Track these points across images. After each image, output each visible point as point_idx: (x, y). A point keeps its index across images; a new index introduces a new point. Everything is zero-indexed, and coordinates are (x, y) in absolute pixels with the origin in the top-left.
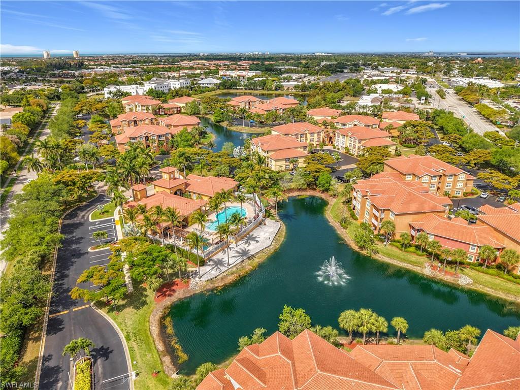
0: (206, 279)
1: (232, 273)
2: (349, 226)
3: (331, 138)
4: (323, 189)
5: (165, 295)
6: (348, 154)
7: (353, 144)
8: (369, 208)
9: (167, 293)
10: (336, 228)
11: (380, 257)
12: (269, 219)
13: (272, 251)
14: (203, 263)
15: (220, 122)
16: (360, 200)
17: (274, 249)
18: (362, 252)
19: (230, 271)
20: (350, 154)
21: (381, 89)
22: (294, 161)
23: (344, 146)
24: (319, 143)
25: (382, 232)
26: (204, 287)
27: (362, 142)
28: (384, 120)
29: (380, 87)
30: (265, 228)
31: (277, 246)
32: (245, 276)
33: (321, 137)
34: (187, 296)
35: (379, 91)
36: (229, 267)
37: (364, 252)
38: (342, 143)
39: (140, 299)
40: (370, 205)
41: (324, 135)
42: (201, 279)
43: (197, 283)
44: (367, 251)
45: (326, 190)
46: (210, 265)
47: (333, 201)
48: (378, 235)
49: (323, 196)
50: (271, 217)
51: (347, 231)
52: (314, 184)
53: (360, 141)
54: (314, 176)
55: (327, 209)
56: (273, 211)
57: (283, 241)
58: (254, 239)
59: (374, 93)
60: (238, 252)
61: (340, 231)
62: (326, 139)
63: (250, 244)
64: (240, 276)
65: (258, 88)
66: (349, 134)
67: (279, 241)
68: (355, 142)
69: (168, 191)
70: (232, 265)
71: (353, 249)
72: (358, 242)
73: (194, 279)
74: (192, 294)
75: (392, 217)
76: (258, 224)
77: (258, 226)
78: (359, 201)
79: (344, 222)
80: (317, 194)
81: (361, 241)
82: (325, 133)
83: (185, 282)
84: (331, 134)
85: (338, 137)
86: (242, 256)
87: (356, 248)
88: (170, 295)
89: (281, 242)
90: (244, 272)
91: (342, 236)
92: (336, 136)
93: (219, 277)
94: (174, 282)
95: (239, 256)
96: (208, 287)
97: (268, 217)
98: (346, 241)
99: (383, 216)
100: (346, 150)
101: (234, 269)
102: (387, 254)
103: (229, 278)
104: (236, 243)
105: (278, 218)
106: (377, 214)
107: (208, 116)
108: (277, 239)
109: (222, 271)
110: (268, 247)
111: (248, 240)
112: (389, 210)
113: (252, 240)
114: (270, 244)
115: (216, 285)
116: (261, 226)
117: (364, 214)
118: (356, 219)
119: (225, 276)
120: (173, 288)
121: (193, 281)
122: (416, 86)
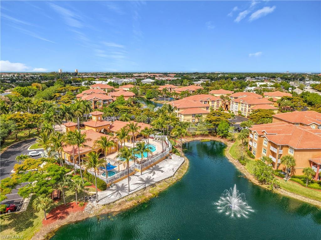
0: (103, 203)
1: (131, 200)
2: (247, 163)
3: (227, 106)
4: (222, 135)
5: (56, 218)
6: (241, 116)
7: (244, 108)
8: (266, 146)
9: (59, 216)
10: (235, 164)
11: (282, 192)
12: (175, 154)
13: (174, 181)
14: (104, 187)
15: (150, 98)
16: (257, 140)
17: (176, 179)
18: (262, 186)
19: (129, 197)
20: (242, 116)
21: (259, 85)
22: (199, 116)
23: (237, 110)
24: (218, 108)
25: (281, 168)
26: (99, 211)
27: (252, 107)
28: (266, 97)
29: (259, 84)
30: (170, 161)
31: (180, 177)
32: (144, 203)
33: (220, 104)
34: (79, 220)
35: (258, 86)
36: (130, 193)
37: (265, 186)
38: (235, 108)
39: (28, 220)
40: (267, 143)
41: (222, 103)
42: (99, 203)
43: (93, 207)
44: (268, 186)
45: (225, 136)
46: (112, 190)
47: (230, 145)
48: (277, 171)
49: (223, 141)
50: (177, 153)
51: (246, 167)
52: (214, 132)
53: (250, 105)
54: (215, 124)
55: (226, 150)
56: (179, 150)
57: (186, 173)
58: (158, 169)
59: (255, 86)
60: (142, 180)
61: (239, 167)
62: (223, 106)
63: (154, 173)
64: (138, 202)
65: (178, 84)
66: (241, 101)
67: (182, 172)
68: (246, 106)
69: (94, 130)
70: (133, 192)
71: (253, 183)
72: (258, 176)
73: (92, 202)
74: (85, 218)
75: (291, 153)
76: (165, 158)
77: (164, 160)
78: (255, 141)
79: (242, 160)
80: (218, 139)
81: (262, 174)
82: (222, 102)
83: (81, 205)
84: (227, 103)
85: (233, 104)
86: (144, 183)
87: (256, 182)
88: (62, 218)
89: (184, 173)
90: (143, 198)
91: (241, 171)
92: (231, 103)
93: (117, 202)
94: (70, 204)
95: (141, 184)
96: (103, 212)
97: (174, 153)
98: (245, 176)
99: (281, 152)
100: (239, 113)
101: (134, 195)
102: (289, 189)
103: (127, 204)
104: (142, 171)
105: (183, 154)
106: (275, 151)
107: (143, 96)
108: (180, 171)
109: (122, 196)
110: (171, 177)
111: (153, 170)
112: (288, 146)
113: (157, 171)
114: (173, 174)
115: (112, 210)
116: (167, 160)
117: (261, 152)
118: (253, 158)
119: (123, 201)
120: (68, 210)
121: (89, 204)
122: (283, 83)
